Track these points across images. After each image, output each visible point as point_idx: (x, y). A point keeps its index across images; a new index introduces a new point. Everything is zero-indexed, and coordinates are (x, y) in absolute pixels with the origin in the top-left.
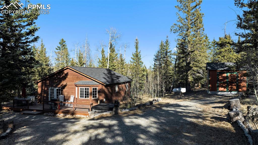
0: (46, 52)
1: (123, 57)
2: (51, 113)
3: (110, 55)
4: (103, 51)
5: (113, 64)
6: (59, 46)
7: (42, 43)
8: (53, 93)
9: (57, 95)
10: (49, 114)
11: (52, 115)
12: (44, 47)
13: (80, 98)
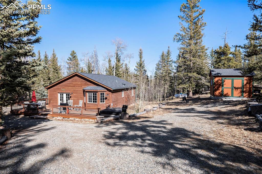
0: (58, 62)
1: (128, 67)
2: (60, 117)
3: (117, 65)
4: (110, 61)
5: (119, 72)
6: (71, 57)
7: (54, 53)
8: (63, 98)
9: (67, 100)
10: (58, 119)
11: (61, 119)
12: (56, 57)
13: (88, 103)
